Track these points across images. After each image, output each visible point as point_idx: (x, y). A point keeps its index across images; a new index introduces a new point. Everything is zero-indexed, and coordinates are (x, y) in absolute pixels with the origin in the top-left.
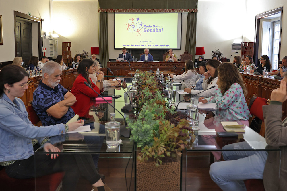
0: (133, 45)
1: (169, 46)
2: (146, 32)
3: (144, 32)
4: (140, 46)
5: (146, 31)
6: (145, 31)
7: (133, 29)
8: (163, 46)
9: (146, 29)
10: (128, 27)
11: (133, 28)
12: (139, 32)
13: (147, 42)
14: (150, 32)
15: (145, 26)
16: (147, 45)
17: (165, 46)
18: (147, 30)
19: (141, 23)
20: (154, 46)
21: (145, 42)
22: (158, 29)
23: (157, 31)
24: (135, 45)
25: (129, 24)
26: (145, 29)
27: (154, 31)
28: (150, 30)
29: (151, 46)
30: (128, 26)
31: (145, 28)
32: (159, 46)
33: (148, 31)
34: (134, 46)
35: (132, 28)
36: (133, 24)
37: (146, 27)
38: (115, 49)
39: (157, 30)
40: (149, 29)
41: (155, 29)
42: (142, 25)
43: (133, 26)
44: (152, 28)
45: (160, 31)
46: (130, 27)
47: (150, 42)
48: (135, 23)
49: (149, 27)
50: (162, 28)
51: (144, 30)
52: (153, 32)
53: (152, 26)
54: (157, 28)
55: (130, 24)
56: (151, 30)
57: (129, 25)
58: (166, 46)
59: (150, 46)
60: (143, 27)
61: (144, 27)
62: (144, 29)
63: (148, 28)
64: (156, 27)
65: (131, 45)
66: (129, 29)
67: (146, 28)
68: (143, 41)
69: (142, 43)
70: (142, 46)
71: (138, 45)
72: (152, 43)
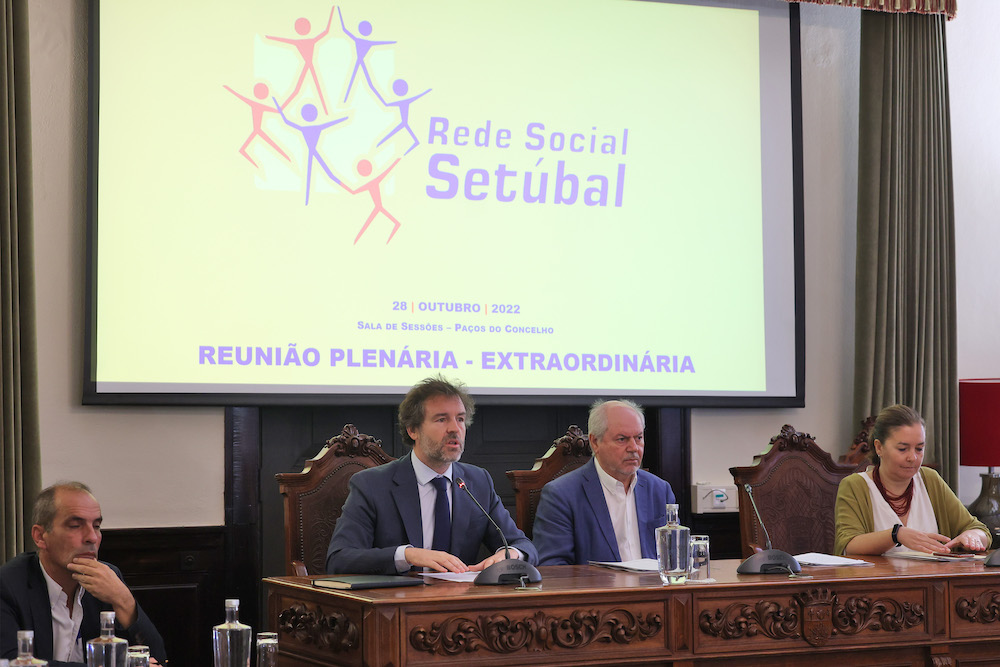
0: (311, 357)
1: (688, 365)
2: (450, 194)
3: (432, 192)
4: (387, 359)
5: (452, 179)
6: (445, 182)
7: (313, 152)
8: (630, 363)
9: (454, 160)
10: (258, 130)
11: (312, 136)
12: (373, 188)
13: (465, 318)
14: (500, 197)
15: (438, 128)
16: (468, 348)
17: (647, 364)
18: (460, 173)
19: (400, 87)
20: (537, 360)
21: (449, 319)
22: (583, 165)
23: (564, 188)
24: (336, 356)
25: (261, 90)
26: (444, 166)
27: (535, 191)
28: (493, 179)
29: (514, 361)
30: (258, 111)
31: (438, 147)
32: (588, 361)
33: (476, 190)
34: (325, 357)
35: (296, 143)
36: (308, 96)
37: (450, 134)
39: (567, 186)
40: (488, 159)
41: (542, 168)
42: (404, 107)
43: (309, 112)
44: (519, 158)
45: (596, 197)
46: (271, 123)
47: (502, 320)
48: (333, 86)
49: (483, 136)
50: (618, 158)
51: (434, 172)
52: (528, 198)
53: (520, 137)
54: (566, 154)
55: (280, 90)
56: (502, 172)
57: (259, 103)
58: (663, 362)
59: (505, 361)
60: (423, 134)
61: (433, 133)
62: (436, 159)
63: (471, 157)
64: (558, 141)
65: (292, 358)
66: (258, 147)
67: (450, 148)
68: (423, 306)
69: (410, 327)
70: (415, 363)
71: (374, 352)
72: (522, 330)
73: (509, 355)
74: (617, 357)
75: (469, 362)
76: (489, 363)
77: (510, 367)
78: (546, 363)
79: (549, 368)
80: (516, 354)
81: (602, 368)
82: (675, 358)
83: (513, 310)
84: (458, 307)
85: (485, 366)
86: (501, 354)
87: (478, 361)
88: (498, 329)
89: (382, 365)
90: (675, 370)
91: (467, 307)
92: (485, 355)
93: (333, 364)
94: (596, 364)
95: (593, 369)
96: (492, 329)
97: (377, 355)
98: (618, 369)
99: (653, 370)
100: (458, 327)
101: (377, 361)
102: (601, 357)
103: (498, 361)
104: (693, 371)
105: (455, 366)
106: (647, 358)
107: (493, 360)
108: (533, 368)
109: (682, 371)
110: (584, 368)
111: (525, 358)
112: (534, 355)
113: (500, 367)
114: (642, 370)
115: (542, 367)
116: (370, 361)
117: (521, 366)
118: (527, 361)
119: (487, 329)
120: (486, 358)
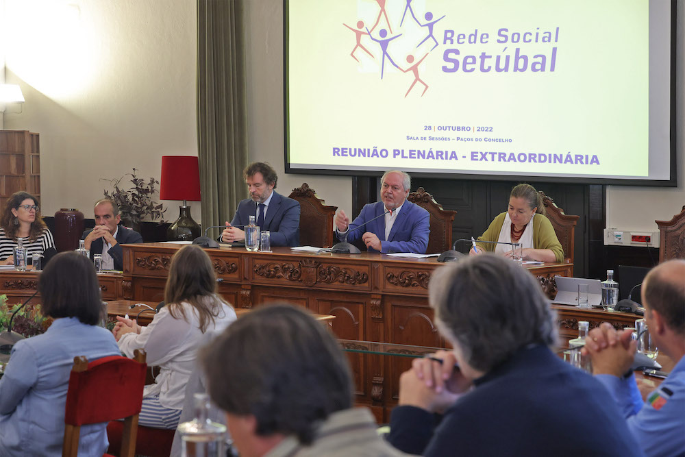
0: (384, 153)
1: (595, 160)
2: (455, 70)
3: (445, 69)
4: (421, 154)
5: (456, 62)
6: (452, 64)
7: (385, 53)
8: (558, 159)
9: (457, 52)
10: (359, 44)
11: (384, 45)
12: (415, 69)
13: (462, 134)
14: (482, 70)
15: (448, 35)
16: (464, 149)
17: (569, 159)
18: (460, 58)
19: (429, 16)
20: (502, 156)
21: (453, 134)
22: (529, 50)
23: (520, 63)
24: (396, 152)
25: (360, 24)
26: (452, 56)
27: (502, 66)
28: (479, 61)
29: (489, 157)
30: (359, 34)
31: (449, 46)
32: (532, 157)
33: (469, 67)
34: (391, 153)
35: (376, 49)
36: (383, 25)
37: (455, 39)
38: (289, 170)
39: (521, 61)
40: (476, 50)
41: (507, 53)
42: (431, 26)
43: (383, 33)
44: (493, 48)
45: (538, 67)
46: (365, 40)
47: (483, 135)
48: (395, 22)
49: (472, 39)
50: (553, 44)
51: (446, 59)
52: (498, 69)
53: (494, 37)
54: (521, 45)
55: (369, 24)
56: (483, 57)
57: (359, 30)
58: (579, 159)
59: (484, 156)
60: (440, 39)
61: (446, 38)
62: (447, 52)
63: (466, 49)
64: (516, 37)
65: (375, 154)
66: (359, 52)
67: (455, 46)
68: (440, 128)
69: (433, 139)
70: (435, 157)
71: (415, 151)
72: (493, 140)
73: (486, 153)
74: (550, 155)
75: (464, 157)
76: (475, 158)
77: (486, 160)
78: (507, 158)
79: (509, 161)
80: (490, 153)
81: (540, 161)
83: (489, 129)
84: (458, 129)
85: (472, 159)
86: (481, 153)
87: (469, 156)
88: (480, 140)
89: (419, 158)
91: (463, 128)
92: (472, 153)
93: (395, 157)
94: (537, 159)
95: (535, 161)
96: (477, 140)
97: (416, 153)
98: (550, 162)
100: (458, 139)
101: (416, 156)
102: (540, 155)
103: (480, 156)
104: (598, 163)
105: (457, 159)
107: (477, 156)
108: (500, 160)
110: (530, 161)
111: (495, 155)
112: (500, 154)
113: (481, 160)
115: (505, 160)
116: (412, 156)
117: (493, 160)
118: (496, 157)
119: (474, 140)
120: (473, 155)
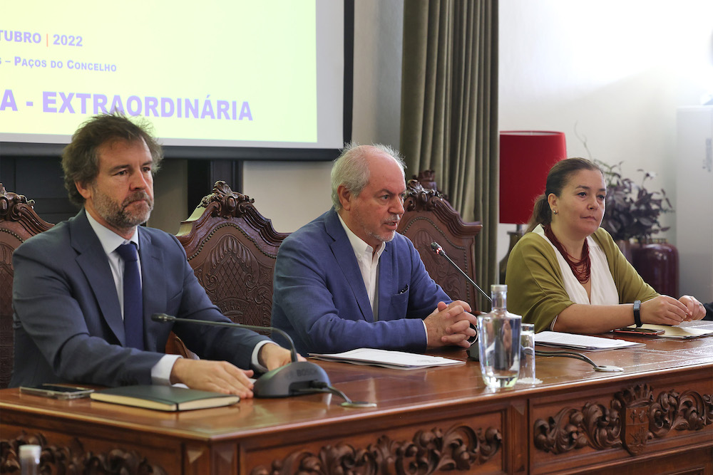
1: (246, 113)
8: (192, 108)
16: (28, 86)
20: (100, 103)
32: (151, 105)
58: (223, 109)
59: (67, 103)
73: (71, 95)
74: (179, 101)
75: (30, 104)
76: (50, 106)
77: (72, 111)
78: (108, 106)
80: (78, 96)
81: (164, 114)
82: (234, 104)
83: (76, 42)
84: (18, 35)
85: (46, 109)
86: (62, 95)
87: (39, 103)
88: (60, 65)
90: (234, 118)
91: (27, 36)
92: (46, 95)
94: (159, 109)
95: (155, 113)
96: (54, 64)
98: (179, 115)
99: (213, 117)
100: (17, 60)
102: (164, 100)
103: (59, 102)
105: (15, 109)
106: (208, 103)
107: (54, 102)
109: (241, 118)
111: (87, 100)
112: (96, 97)
113: (62, 110)
114: (203, 117)
117: (83, 109)
118: (89, 103)
119: (49, 64)
120: (47, 97)
